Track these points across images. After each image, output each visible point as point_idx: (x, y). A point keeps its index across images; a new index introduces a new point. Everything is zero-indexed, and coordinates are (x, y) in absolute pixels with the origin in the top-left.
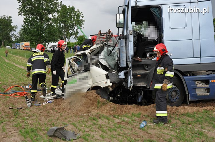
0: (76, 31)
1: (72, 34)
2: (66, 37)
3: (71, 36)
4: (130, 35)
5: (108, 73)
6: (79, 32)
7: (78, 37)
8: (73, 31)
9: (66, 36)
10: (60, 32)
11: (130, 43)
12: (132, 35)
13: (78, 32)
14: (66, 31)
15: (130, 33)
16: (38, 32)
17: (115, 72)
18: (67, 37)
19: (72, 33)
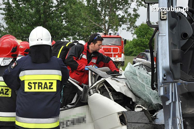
0: (132, 13)
1: (123, 20)
2: (109, 28)
3: (121, 26)
4: (162, 20)
5: (125, 110)
6: (139, 16)
7: (136, 27)
8: (126, 12)
9: (109, 26)
10: (96, 16)
11: (160, 38)
12: (167, 21)
13: (137, 16)
14: (109, 12)
15: (162, 16)
16: (38, 16)
17: (141, 109)
18: (112, 28)
19: (123, 17)
